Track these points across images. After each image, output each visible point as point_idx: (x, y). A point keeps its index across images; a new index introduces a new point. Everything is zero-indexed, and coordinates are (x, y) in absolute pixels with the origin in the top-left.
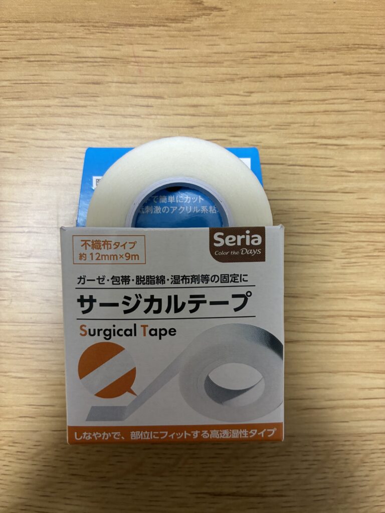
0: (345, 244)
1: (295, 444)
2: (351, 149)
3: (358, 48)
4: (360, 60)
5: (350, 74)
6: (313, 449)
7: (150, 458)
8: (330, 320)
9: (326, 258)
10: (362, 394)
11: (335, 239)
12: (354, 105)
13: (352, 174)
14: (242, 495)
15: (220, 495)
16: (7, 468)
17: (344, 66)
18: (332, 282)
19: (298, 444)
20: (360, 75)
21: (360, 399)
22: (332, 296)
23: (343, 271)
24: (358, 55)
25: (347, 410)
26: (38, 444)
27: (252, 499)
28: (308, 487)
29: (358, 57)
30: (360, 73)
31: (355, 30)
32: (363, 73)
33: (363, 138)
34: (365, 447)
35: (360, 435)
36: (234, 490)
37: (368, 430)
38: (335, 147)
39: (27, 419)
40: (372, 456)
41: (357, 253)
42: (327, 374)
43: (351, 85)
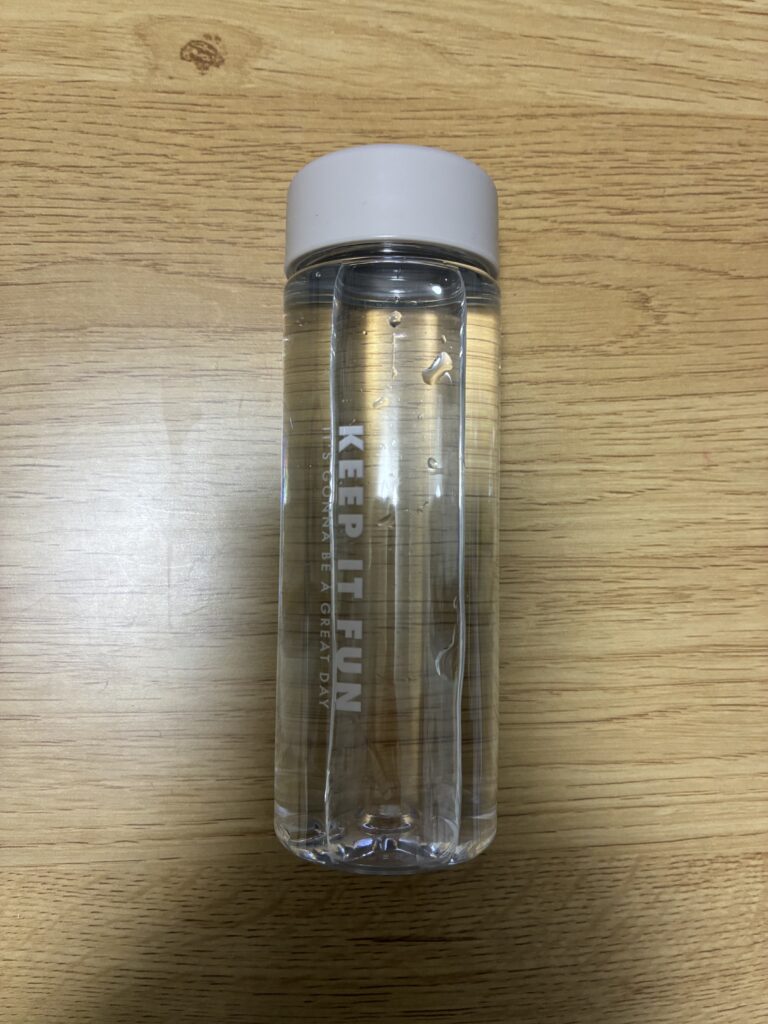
0: (540, 596)
1: (485, 865)
2: (542, 475)
3: (546, 351)
4: (549, 365)
5: (537, 383)
6: (509, 871)
7: (293, 892)
8: (525, 696)
9: (515, 615)
10: (571, 793)
11: (527, 590)
12: (543, 421)
13: (545, 507)
14: (418, 940)
15: (387, 940)
16: (96, 916)
17: (529, 374)
18: (525, 646)
19: (491, 865)
20: (550, 385)
21: (569, 800)
22: (527, 664)
23: (537, 631)
24: (545, 360)
25: (552, 816)
26: (140, 878)
27: (431, 945)
28: (506, 924)
29: (546, 363)
30: (548, 382)
31: (541, 328)
32: (552, 382)
33: (556, 462)
34: (580, 867)
35: (572, 849)
36: (406, 933)
37: (582, 842)
38: (522, 474)
39: (127, 844)
40: (590, 878)
41: (555, 607)
42: (525, 768)
43: (537, 397)
